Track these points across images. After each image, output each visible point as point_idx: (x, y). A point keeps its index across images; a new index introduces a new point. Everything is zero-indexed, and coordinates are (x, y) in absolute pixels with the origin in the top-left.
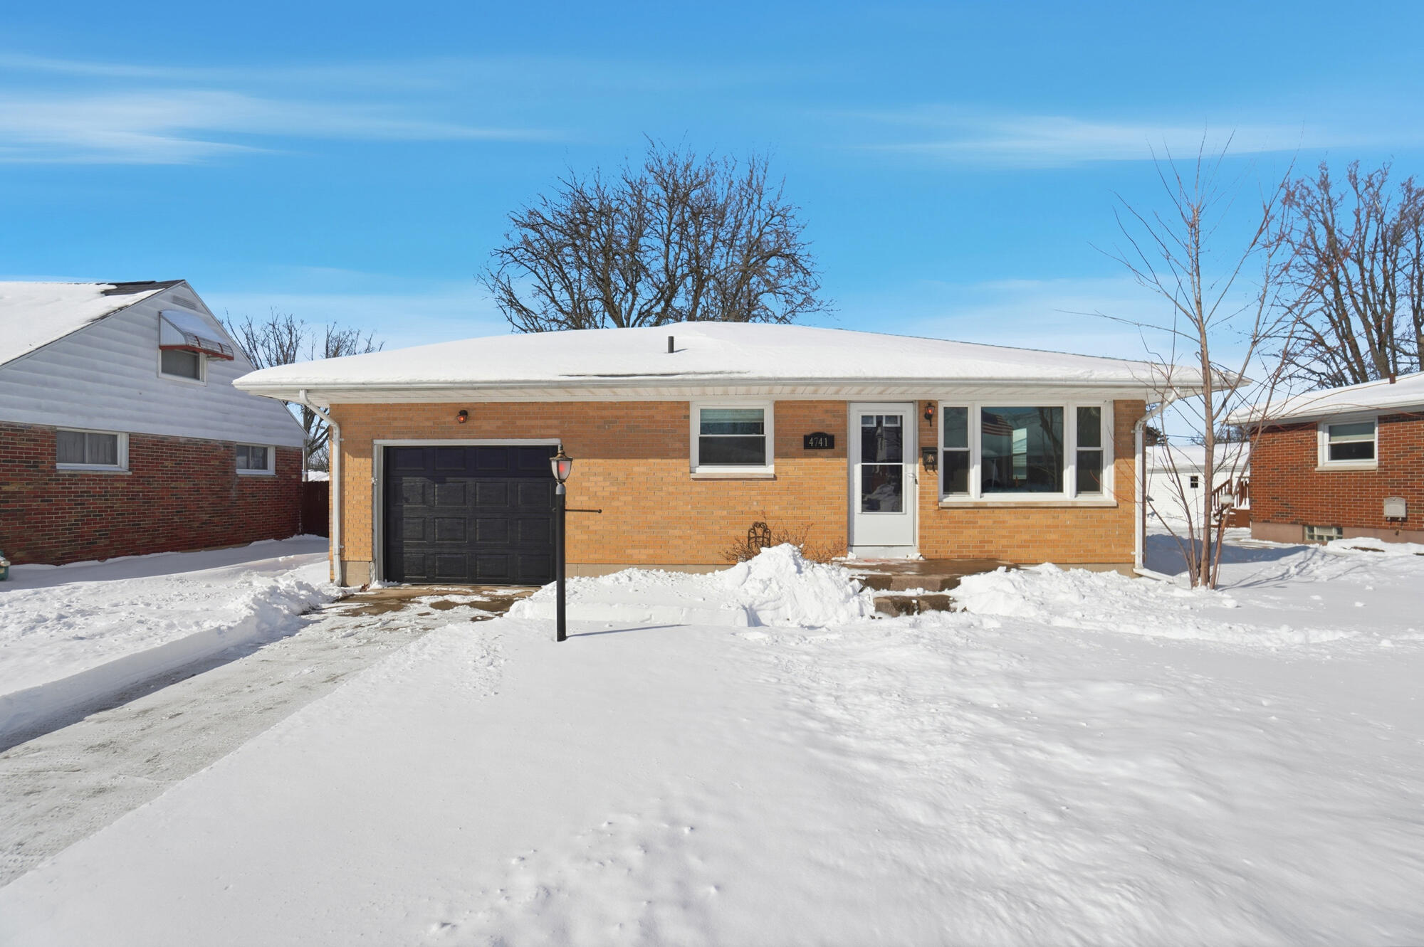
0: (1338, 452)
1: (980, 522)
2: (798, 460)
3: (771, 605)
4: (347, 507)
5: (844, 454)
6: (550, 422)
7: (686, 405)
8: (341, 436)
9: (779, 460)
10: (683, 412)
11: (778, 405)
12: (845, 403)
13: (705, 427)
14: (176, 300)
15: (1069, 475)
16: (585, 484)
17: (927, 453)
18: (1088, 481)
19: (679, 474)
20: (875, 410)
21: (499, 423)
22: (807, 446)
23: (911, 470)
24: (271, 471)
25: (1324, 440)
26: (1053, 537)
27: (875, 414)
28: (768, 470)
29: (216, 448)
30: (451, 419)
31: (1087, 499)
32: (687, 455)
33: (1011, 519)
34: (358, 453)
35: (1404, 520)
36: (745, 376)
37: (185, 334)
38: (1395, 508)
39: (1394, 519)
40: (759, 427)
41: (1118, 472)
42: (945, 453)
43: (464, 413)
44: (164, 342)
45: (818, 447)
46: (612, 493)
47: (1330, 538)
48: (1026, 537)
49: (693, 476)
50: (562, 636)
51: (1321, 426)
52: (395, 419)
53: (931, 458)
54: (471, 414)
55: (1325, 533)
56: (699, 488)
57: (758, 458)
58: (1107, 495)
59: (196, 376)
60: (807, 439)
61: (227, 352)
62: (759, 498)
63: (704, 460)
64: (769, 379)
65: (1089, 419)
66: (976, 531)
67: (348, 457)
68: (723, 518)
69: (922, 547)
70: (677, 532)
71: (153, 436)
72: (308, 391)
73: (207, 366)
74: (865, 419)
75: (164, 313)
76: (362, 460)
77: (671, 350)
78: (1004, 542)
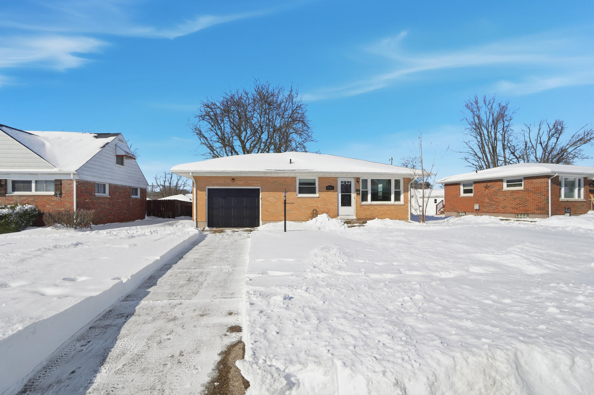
0: (466, 191)
1: (371, 209)
2: (325, 193)
3: (324, 227)
4: (198, 206)
5: (337, 191)
6: (258, 182)
7: (295, 178)
8: (196, 186)
9: (320, 193)
10: (295, 180)
11: (320, 178)
12: (337, 178)
13: (300, 184)
14: (119, 140)
15: (393, 197)
16: (268, 199)
17: (357, 191)
18: (397, 199)
19: (294, 196)
20: (344, 180)
21: (244, 182)
22: (327, 189)
23: (353, 195)
24: (138, 196)
25: (462, 188)
26: (389, 212)
27: (344, 181)
28: (317, 195)
30: (229, 181)
31: (397, 203)
32: (296, 191)
33: (379, 208)
34: (201, 190)
35: (479, 210)
36: (313, 171)
37: (125, 152)
38: (476, 207)
39: (476, 210)
40: (314, 184)
41: (404, 196)
42: (362, 191)
43: (233, 179)
44: (117, 154)
45: (330, 189)
46: (275, 201)
47: (463, 215)
48: (382, 212)
49: (297, 197)
50: (285, 231)
51: (461, 184)
52: (213, 181)
53: (358, 192)
54: (235, 179)
55: (462, 214)
56: (299, 200)
57: (314, 192)
58: (402, 202)
60: (327, 187)
61: (134, 157)
62: (315, 203)
63: (300, 193)
64: (319, 172)
65: (397, 182)
66: (370, 211)
67: (198, 191)
68: (305, 208)
69: (356, 215)
70: (293, 212)
71: (114, 185)
72: (192, 173)
73: (126, 161)
74: (342, 182)
75: (117, 144)
76: (203, 192)
77: (291, 163)
78: (377, 214)
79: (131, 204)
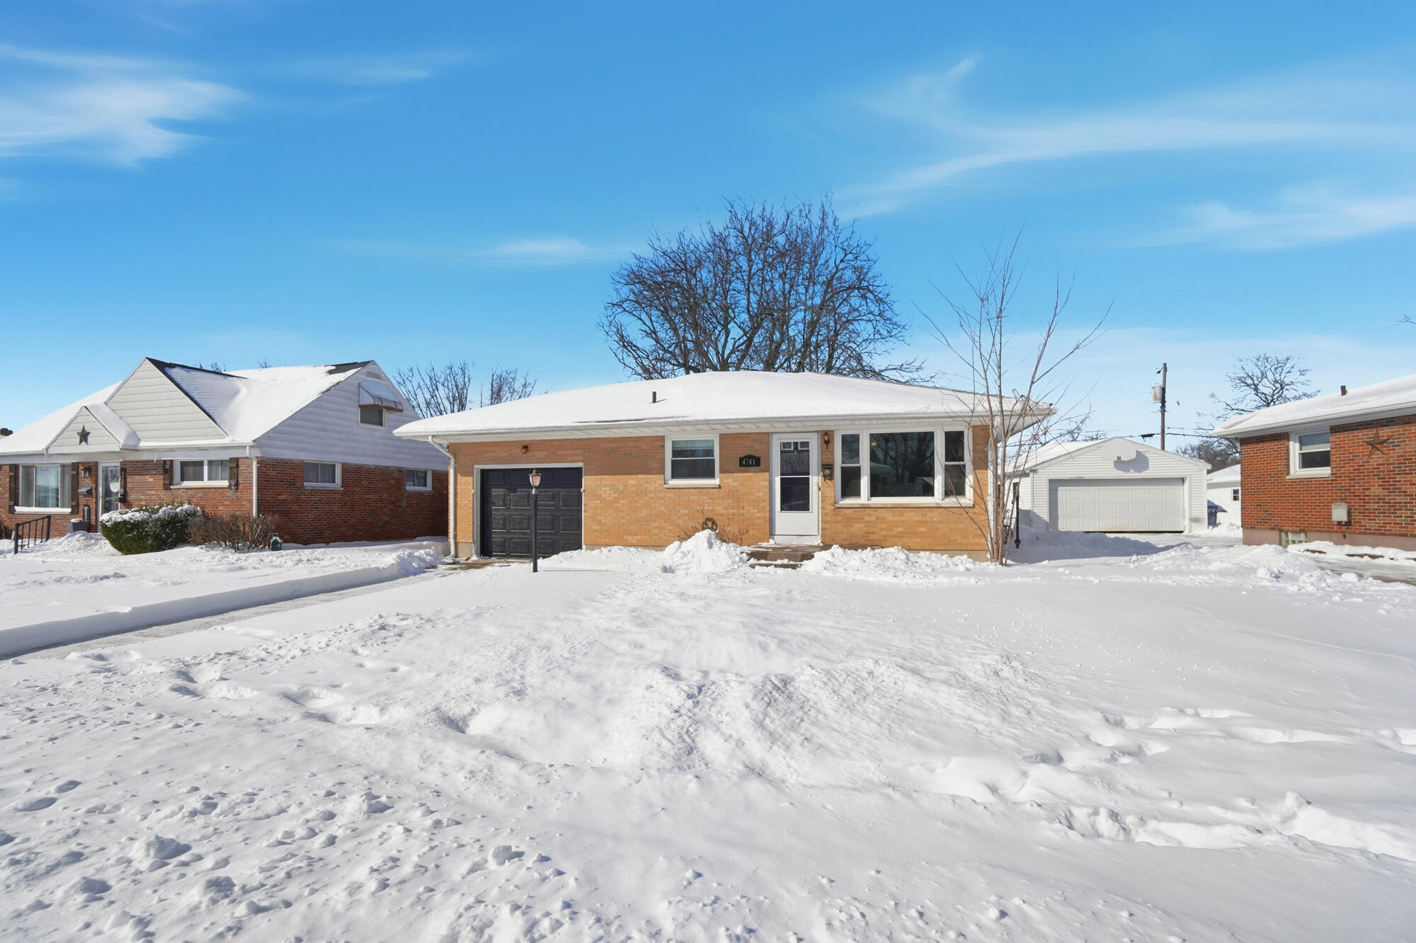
1: (866, 518)
2: (735, 475)
3: (684, 566)
4: (459, 508)
5: (768, 469)
6: (577, 452)
7: (662, 438)
8: (455, 463)
9: (722, 475)
10: (661, 443)
11: (723, 437)
12: (768, 434)
13: (676, 453)
14: (369, 374)
15: (939, 483)
16: (598, 493)
17: (827, 468)
18: (955, 487)
19: (657, 485)
20: (792, 439)
21: (546, 453)
22: (741, 465)
23: (815, 480)
24: (429, 488)
25: (1295, 449)
26: (923, 530)
27: (792, 441)
28: (715, 482)
29: (393, 472)
30: (518, 451)
31: (952, 501)
32: (662, 472)
33: (890, 517)
34: (465, 474)
35: (1348, 524)
37: (374, 397)
38: (1339, 513)
39: (1339, 523)
40: (710, 452)
41: (977, 479)
42: (843, 469)
43: (526, 447)
44: (361, 404)
45: (749, 465)
46: (615, 498)
48: (901, 529)
49: (666, 486)
50: (535, 571)
51: (1292, 436)
52: (486, 452)
53: (827, 472)
54: (530, 447)
55: (1296, 538)
56: (670, 494)
57: (711, 475)
58: (968, 498)
59: (381, 424)
60: (741, 459)
61: (399, 407)
62: (709, 501)
63: (674, 476)
65: (954, 441)
66: (862, 525)
67: (459, 477)
68: (685, 515)
69: (823, 536)
70: (656, 524)
71: (356, 465)
72: (433, 436)
73: (387, 416)
74: (785, 445)
75: (363, 384)
76: (467, 478)
77: (654, 401)
78: (884, 533)
79: (404, 503)
